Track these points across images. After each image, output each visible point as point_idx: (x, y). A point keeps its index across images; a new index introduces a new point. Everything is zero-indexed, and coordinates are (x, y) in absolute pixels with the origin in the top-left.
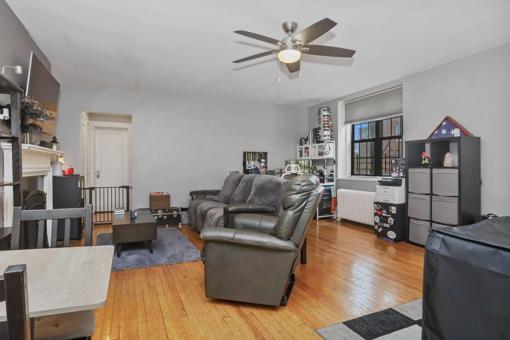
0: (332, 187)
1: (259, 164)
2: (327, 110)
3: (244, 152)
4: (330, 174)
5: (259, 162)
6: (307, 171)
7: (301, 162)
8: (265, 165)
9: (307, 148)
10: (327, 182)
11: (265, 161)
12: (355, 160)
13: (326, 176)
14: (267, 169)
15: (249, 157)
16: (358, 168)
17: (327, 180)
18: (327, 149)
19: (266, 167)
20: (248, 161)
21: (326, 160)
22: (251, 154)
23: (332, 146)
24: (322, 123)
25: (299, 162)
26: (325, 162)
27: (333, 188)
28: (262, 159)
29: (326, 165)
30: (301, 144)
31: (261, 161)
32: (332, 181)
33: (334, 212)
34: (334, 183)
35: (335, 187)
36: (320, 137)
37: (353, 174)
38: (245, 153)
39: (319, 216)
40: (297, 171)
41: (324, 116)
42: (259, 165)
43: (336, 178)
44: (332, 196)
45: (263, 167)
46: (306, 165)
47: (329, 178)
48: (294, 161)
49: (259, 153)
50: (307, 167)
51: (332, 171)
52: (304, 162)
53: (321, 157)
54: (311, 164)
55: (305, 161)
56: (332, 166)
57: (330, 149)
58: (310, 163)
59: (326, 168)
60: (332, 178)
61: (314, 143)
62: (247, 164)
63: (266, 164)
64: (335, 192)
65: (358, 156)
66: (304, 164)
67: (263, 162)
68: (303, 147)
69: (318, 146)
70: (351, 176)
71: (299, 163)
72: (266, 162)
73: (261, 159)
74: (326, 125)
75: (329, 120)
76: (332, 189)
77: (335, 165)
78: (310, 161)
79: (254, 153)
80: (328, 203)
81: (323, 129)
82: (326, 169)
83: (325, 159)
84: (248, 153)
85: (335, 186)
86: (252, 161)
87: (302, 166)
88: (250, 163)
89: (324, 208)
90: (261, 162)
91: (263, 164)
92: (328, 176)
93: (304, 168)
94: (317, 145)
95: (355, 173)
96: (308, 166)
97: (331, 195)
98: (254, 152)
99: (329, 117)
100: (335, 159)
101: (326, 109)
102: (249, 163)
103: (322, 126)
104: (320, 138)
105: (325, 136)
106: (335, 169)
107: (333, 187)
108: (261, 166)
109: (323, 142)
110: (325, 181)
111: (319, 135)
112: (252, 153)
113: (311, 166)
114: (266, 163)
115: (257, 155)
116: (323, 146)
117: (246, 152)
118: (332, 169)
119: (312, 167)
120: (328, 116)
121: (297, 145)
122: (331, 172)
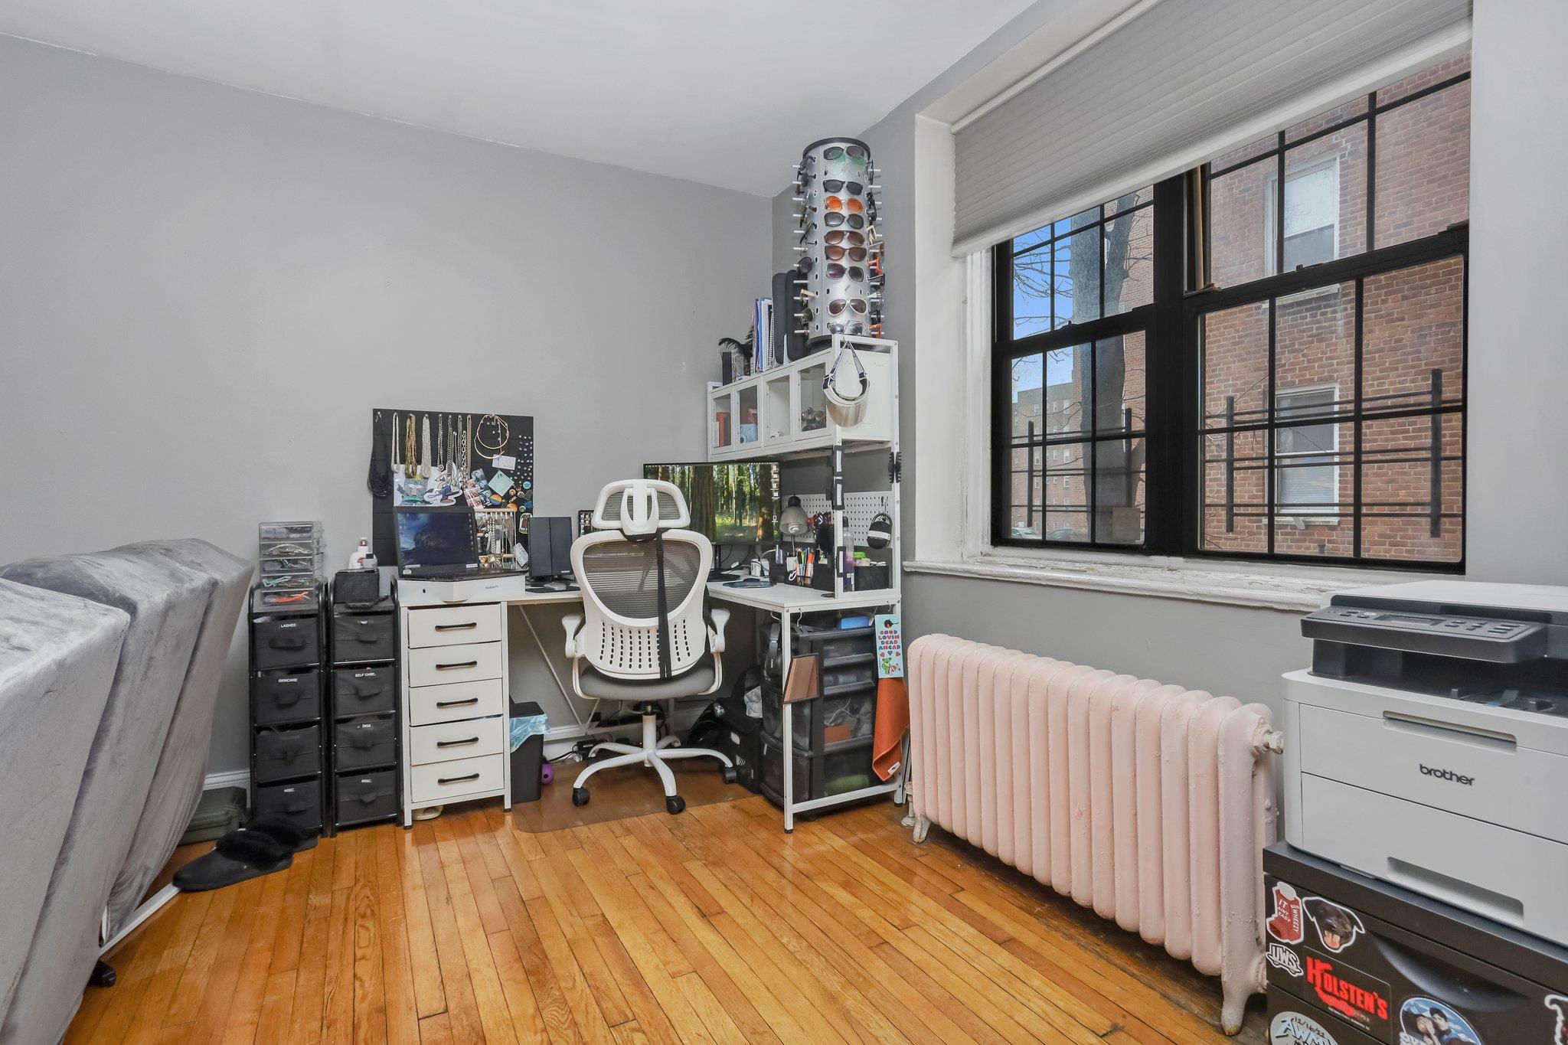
0: (880, 619)
1: (478, 480)
2: (849, 152)
3: (375, 411)
4: (869, 539)
5: (479, 473)
6: (753, 524)
7: (721, 472)
8: (517, 485)
9: (749, 398)
10: (847, 587)
11: (517, 464)
12: (1019, 459)
13: (843, 549)
14: (530, 510)
15: (411, 441)
16: (1037, 501)
17: (851, 576)
18: (845, 383)
19: (523, 500)
20: (403, 461)
21: (839, 454)
22: (426, 423)
23: (881, 367)
24: (821, 231)
25: (715, 473)
26: (834, 468)
27: (888, 623)
28: (497, 452)
29: (839, 487)
30: (727, 378)
31: (494, 465)
32: (880, 579)
33: (891, 771)
34: (890, 596)
35: (896, 617)
36: (810, 317)
37: (1000, 535)
38: (382, 421)
39: (797, 799)
40: (664, 524)
41: (831, 186)
42: (478, 487)
43: (903, 559)
44: (882, 674)
45: (507, 497)
46: (746, 489)
47: (865, 562)
48: (686, 467)
49: (476, 418)
50: (753, 498)
51: (882, 524)
52: (741, 472)
53: (815, 439)
54: (774, 486)
55: (745, 467)
56: (878, 494)
57: (864, 383)
58: (769, 477)
59: (839, 503)
60: (882, 564)
61: (780, 362)
62: (399, 479)
63: (525, 479)
64: (900, 651)
65: (1038, 431)
66: (740, 483)
67: (507, 472)
68: (734, 389)
69: (802, 371)
70: (989, 548)
71: (711, 477)
72: (522, 471)
73: (491, 453)
74: (845, 244)
75: (864, 213)
76: (880, 627)
77: (896, 486)
78: (770, 468)
79: (444, 422)
80: (854, 711)
81: (822, 266)
82: (842, 507)
83: (838, 448)
84: (404, 415)
85: (898, 609)
86: (434, 463)
87: (730, 494)
88: (418, 478)
89: (830, 746)
90: (490, 472)
91: (501, 484)
92: (857, 549)
93: (741, 506)
94: (793, 369)
95: (1020, 529)
96: (758, 493)
97: (872, 665)
98: (445, 415)
99: (862, 198)
100: (896, 449)
101: (844, 146)
102: (409, 476)
103: (818, 252)
104: (811, 324)
105: (835, 308)
106: (898, 507)
107: (887, 617)
108: (493, 493)
109: (825, 343)
110: (839, 582)
111: (803, 306)
112: (433, 416)
113: (776, 494)
114: (523, 474)
115: (465, 428)
116: (822, 366)
117: (387, 414)
118: (882, 510)
119: (780, 500)
120: (855, 188)
121: (711, 384)
122: (875, 526)
